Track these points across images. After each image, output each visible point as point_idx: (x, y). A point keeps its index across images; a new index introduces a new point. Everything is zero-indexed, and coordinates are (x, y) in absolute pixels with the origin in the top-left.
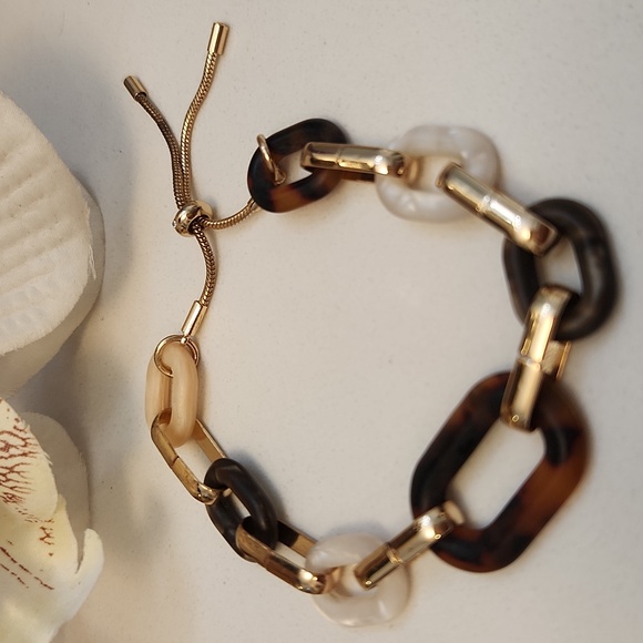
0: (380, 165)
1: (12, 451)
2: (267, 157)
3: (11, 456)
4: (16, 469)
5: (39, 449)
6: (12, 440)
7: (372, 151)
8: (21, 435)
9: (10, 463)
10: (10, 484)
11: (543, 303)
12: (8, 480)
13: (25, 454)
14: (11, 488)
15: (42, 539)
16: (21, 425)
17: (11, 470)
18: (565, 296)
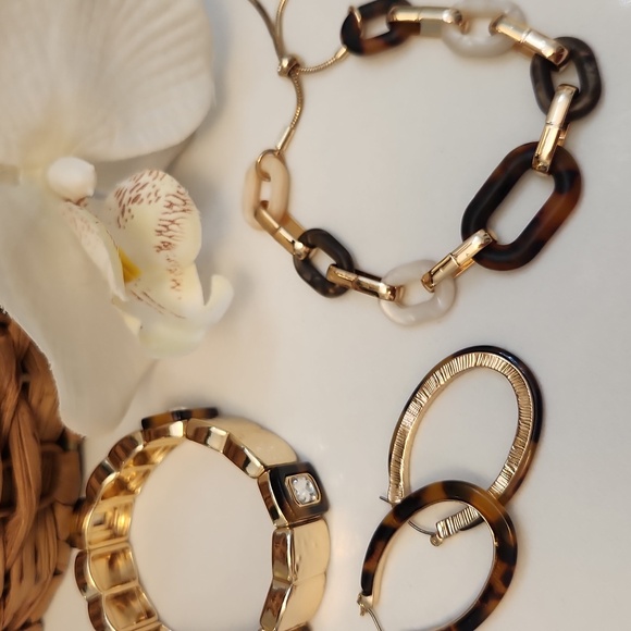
0: (446, 17)
1: (175, 208)
2: (359, 20)
3: (174, 212)
4: (177, 221)
5: (194, 208)
6: (175, 200)
7: (441, 9)
8: (182, 197)
9: (172, 217)
10: (170, 233)
11: (560, 95)
12: (169, 230)
13: (184, 211)
14: (170, 237)
15: (173, 288)
16: (182, 190)
17: (172, 222)
18: (574, 90)
